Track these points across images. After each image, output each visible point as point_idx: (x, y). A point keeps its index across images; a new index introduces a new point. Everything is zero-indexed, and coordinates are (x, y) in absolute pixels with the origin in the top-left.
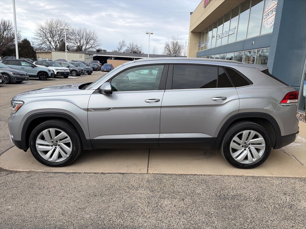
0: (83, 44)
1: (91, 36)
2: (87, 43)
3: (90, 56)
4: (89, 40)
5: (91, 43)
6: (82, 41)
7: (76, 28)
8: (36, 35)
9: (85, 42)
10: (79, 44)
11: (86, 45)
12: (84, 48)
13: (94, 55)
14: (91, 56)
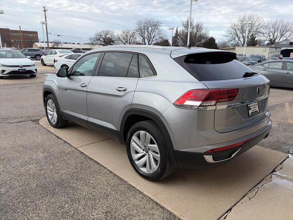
0: (276, 37)
1: (288, 27)
2: (282, 35)
3: (276, 49)
4: (284, 32)
5: (286, 35)
6: (276, 34)
7: (272, 20)
8: (227, 32)
9: (279, 35)
10: (271, 38)
11: (281, 38)
12: (277, 41)
13: (283, 49)
14: (278, 49)
